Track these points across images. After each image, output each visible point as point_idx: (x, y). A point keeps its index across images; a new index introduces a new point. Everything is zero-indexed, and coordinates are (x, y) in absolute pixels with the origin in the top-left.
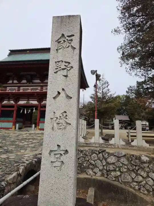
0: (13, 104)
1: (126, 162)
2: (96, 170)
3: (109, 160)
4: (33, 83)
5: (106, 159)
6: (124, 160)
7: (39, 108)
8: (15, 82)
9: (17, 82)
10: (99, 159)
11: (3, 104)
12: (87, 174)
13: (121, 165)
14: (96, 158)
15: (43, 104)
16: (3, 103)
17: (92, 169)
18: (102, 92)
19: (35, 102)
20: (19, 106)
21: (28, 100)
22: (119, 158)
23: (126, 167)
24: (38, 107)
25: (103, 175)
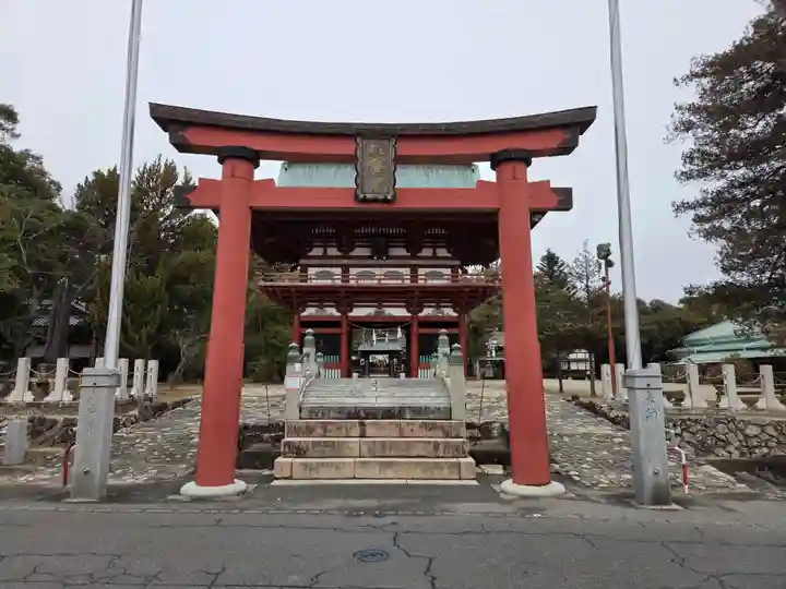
0: (333, 317)
1: (774, 433)
2: (731, 449)
3: (748, 431)
4: (388, 257)
5: (742, 431)
6: (770, 430)
7: (415, 330)
8: (333, 251)
9: (339, 254)
10: (731, 431)
11: (304, 317)
12: (718, 456)
13: (768, 437)
14: (726, 431)
15: (426, 317)
16: (303, 314)
17: (724, 447)
18: (587, 286)
19: (400, 312)
20: (353, 322)
21: (380, 307)
22: (762, 427)
23: (774, 440)
24: (410, 326)
25: (742, 454)
